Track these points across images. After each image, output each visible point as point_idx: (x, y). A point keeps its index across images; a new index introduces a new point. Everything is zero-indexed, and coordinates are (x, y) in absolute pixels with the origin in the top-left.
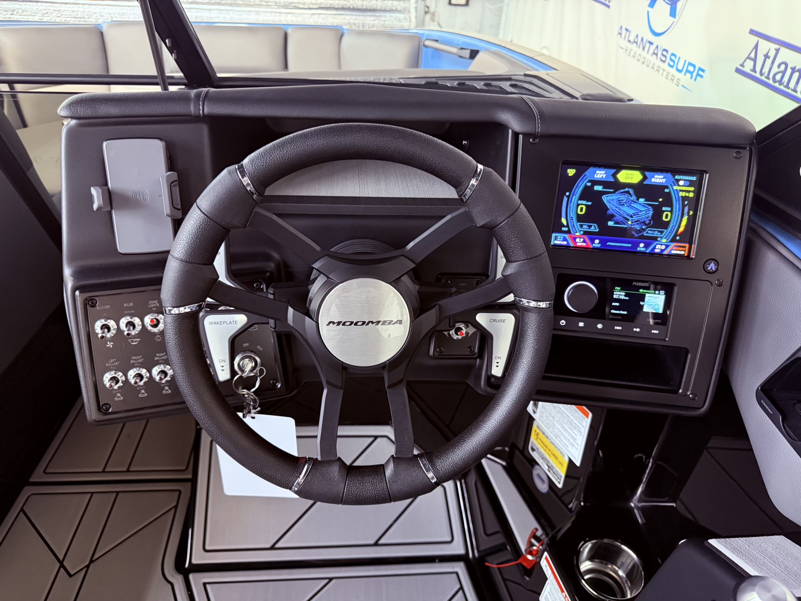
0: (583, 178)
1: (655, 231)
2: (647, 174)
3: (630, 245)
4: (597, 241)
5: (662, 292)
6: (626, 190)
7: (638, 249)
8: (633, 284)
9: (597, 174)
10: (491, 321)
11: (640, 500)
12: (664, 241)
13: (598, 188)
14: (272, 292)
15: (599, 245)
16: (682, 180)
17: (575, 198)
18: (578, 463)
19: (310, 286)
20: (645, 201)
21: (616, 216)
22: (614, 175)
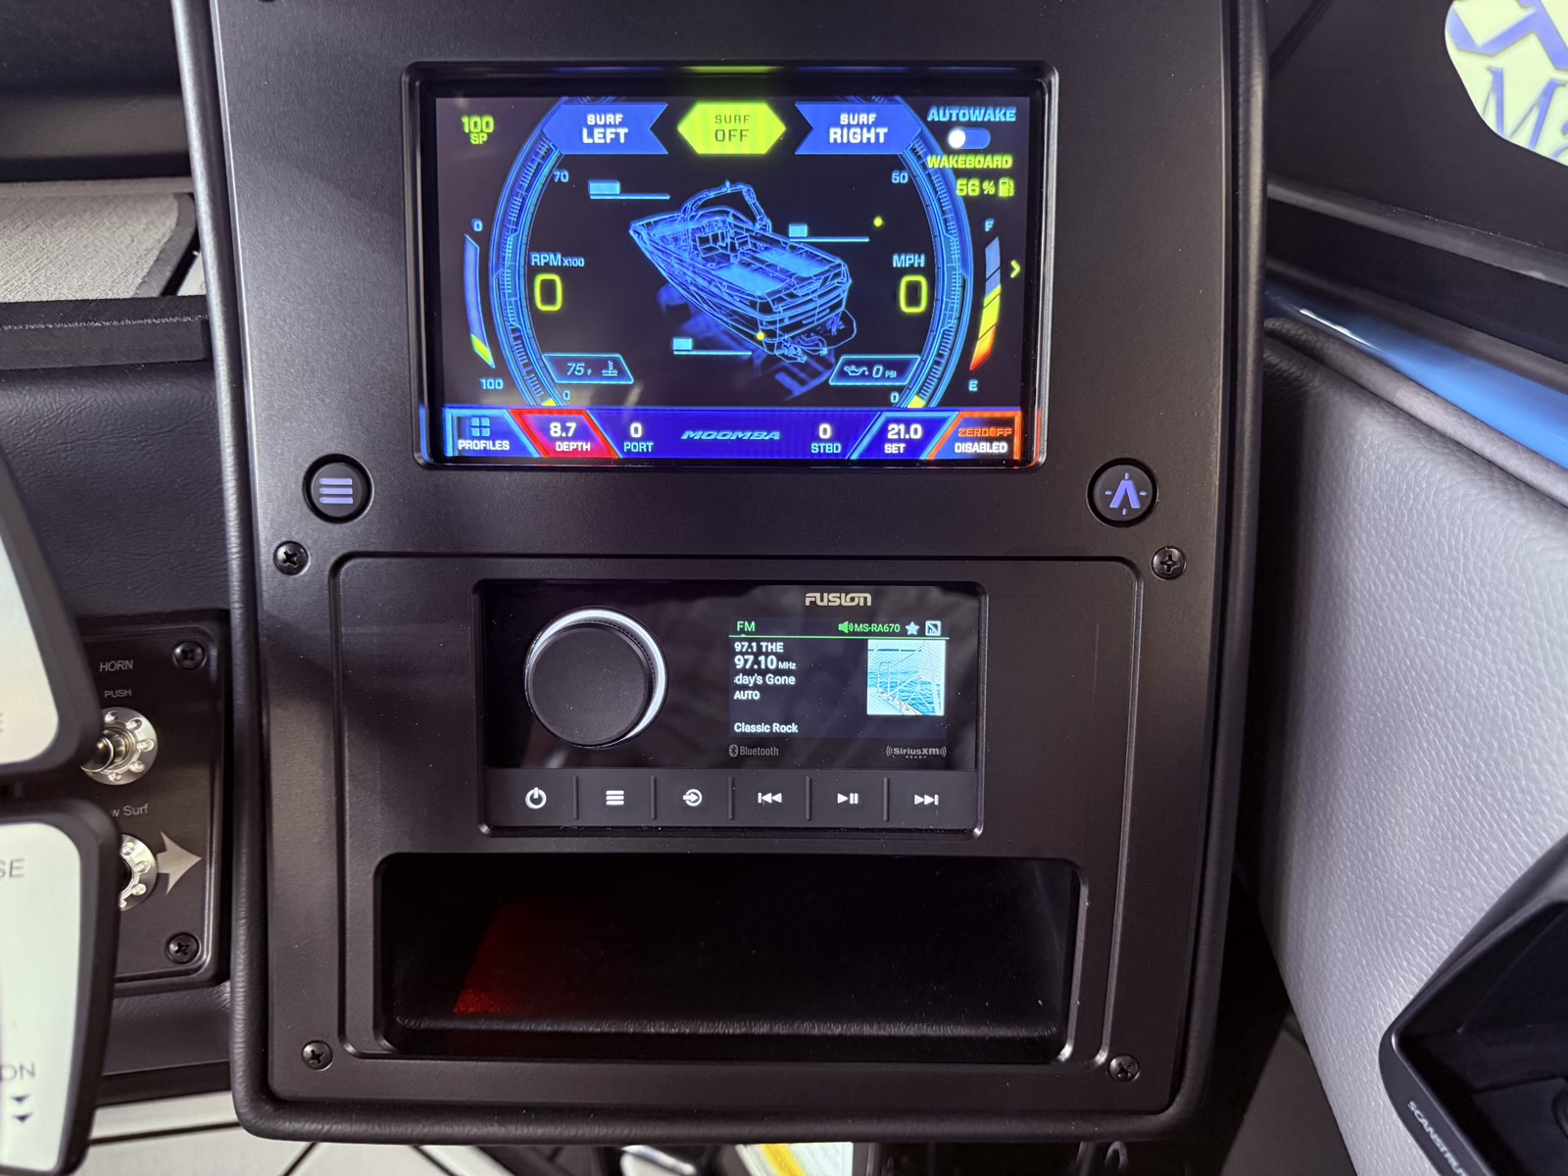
0: (529, 158)
1: (870, 364)
2: (807, 110)
3: (776, 435)
4: (637, 429)
5: (934, 626)
6: (728, 188)
7: (814, 448)
8: (806, 602)
9: (591, 128)
12: (916, 402)
13: (605, 190)
15: (646, 446)
16: (958, 124)
17: (512, 245)
20: (812, 234)
21: (699, 311)
22: (666, 128)
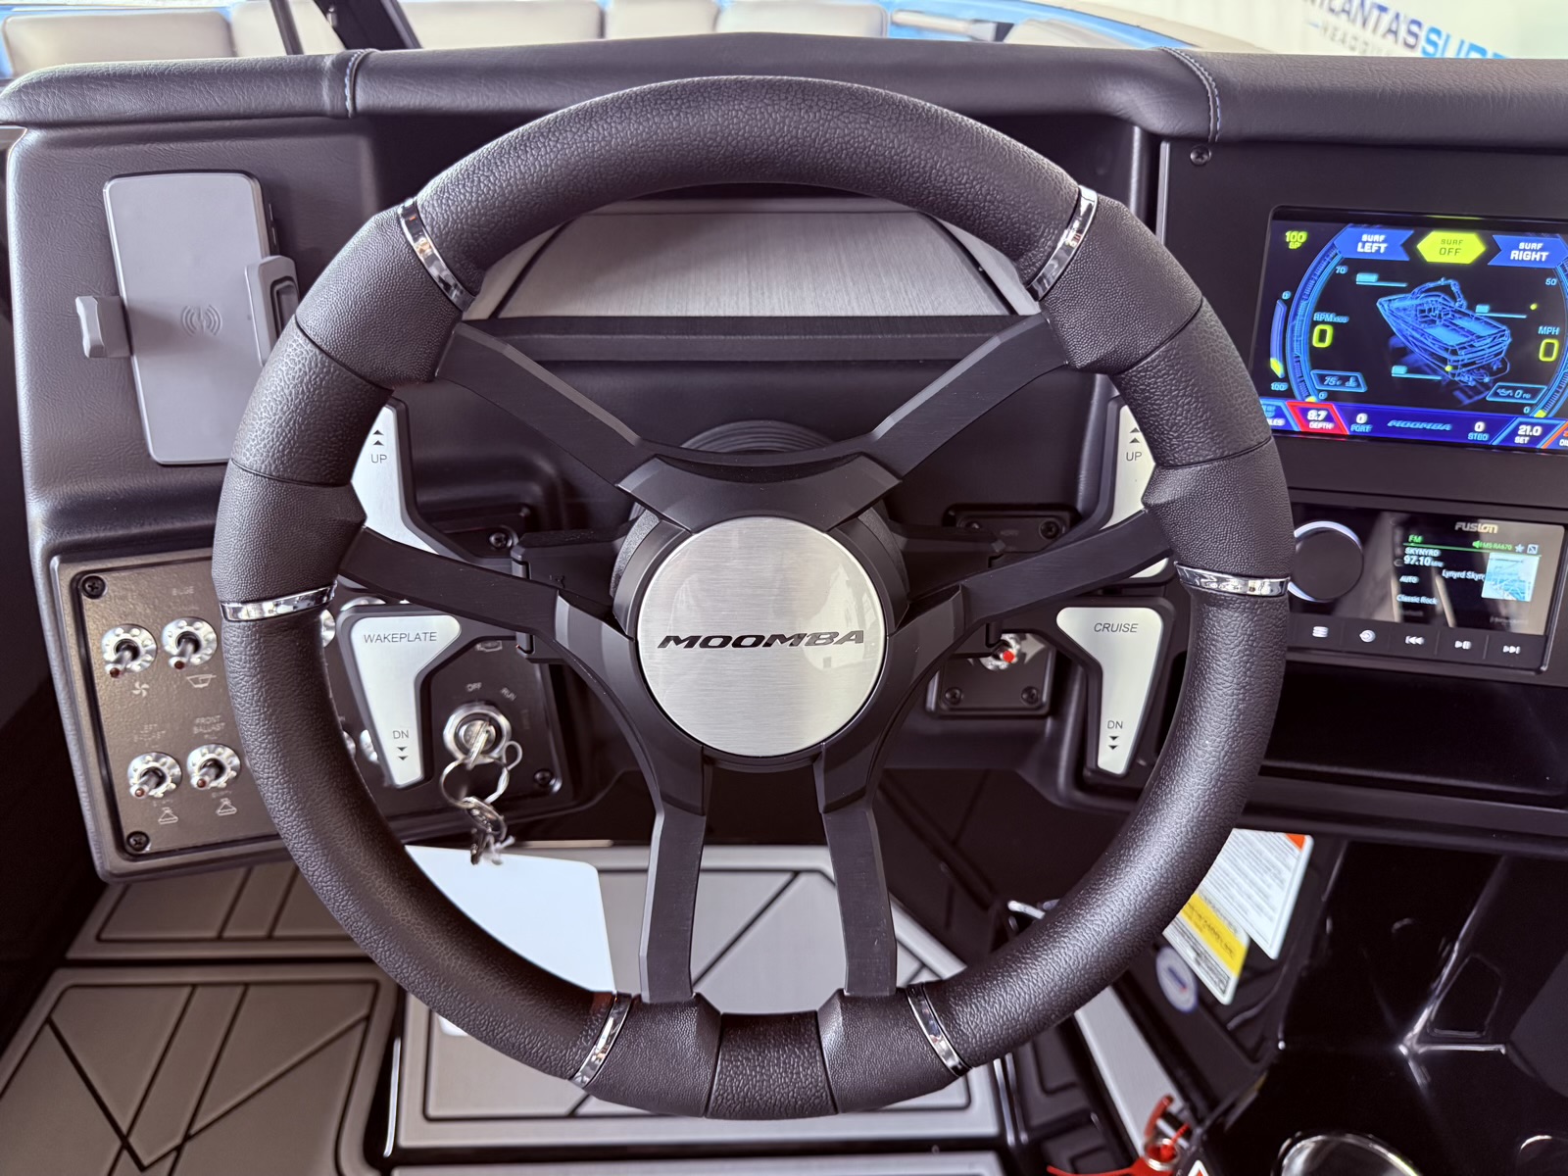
0: (1323, 258)
1: (1515, 389)
2: (1499, 238)
3: (1448, 427)
4: (1362, 418)
5: (1533, 548)
6: (1442, 282)
7: (1471, 436)
8: (1457, 528)
9: (1364, 243)
10: (1099, 627)
11: (1425, 1037)
12: (1540, 414)
13: (1366, 279)
14: (519, 558)
15: (1368, 428)
17: (1305, 307)
18: (1272, 950)
19: (618, 542)
20: (1491, 311)
21: (1412, 352)
22: (1410, 246)
